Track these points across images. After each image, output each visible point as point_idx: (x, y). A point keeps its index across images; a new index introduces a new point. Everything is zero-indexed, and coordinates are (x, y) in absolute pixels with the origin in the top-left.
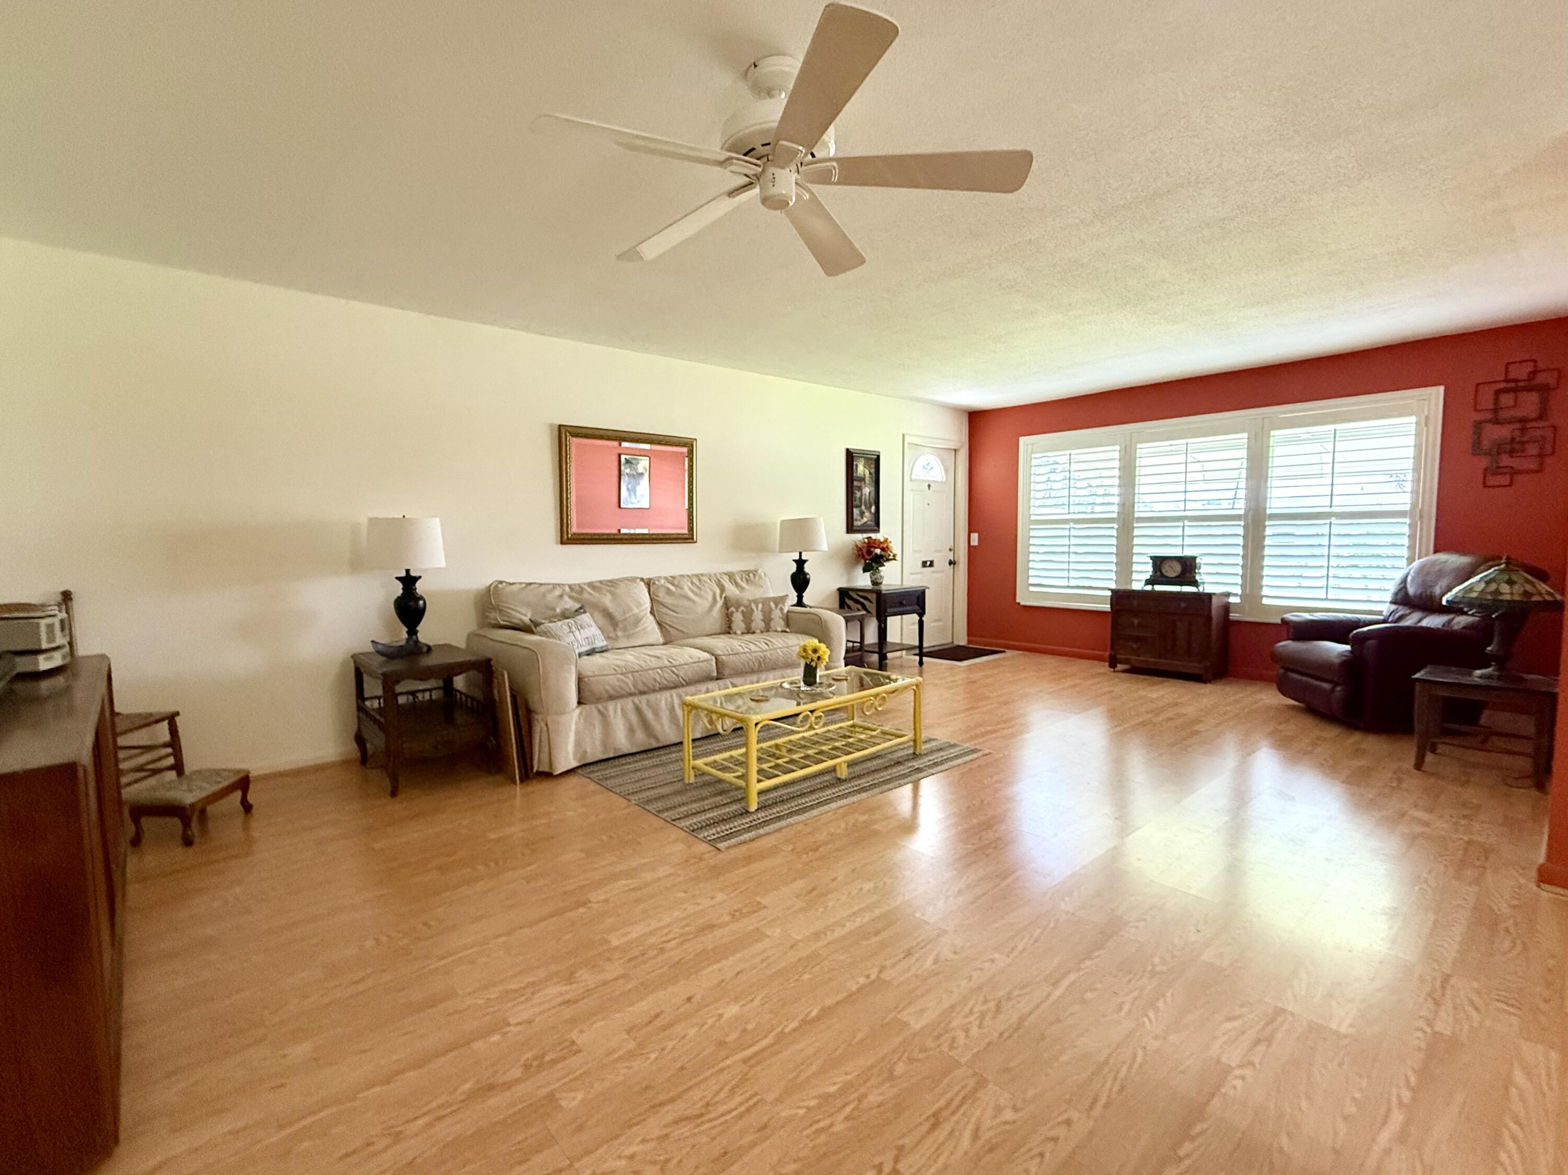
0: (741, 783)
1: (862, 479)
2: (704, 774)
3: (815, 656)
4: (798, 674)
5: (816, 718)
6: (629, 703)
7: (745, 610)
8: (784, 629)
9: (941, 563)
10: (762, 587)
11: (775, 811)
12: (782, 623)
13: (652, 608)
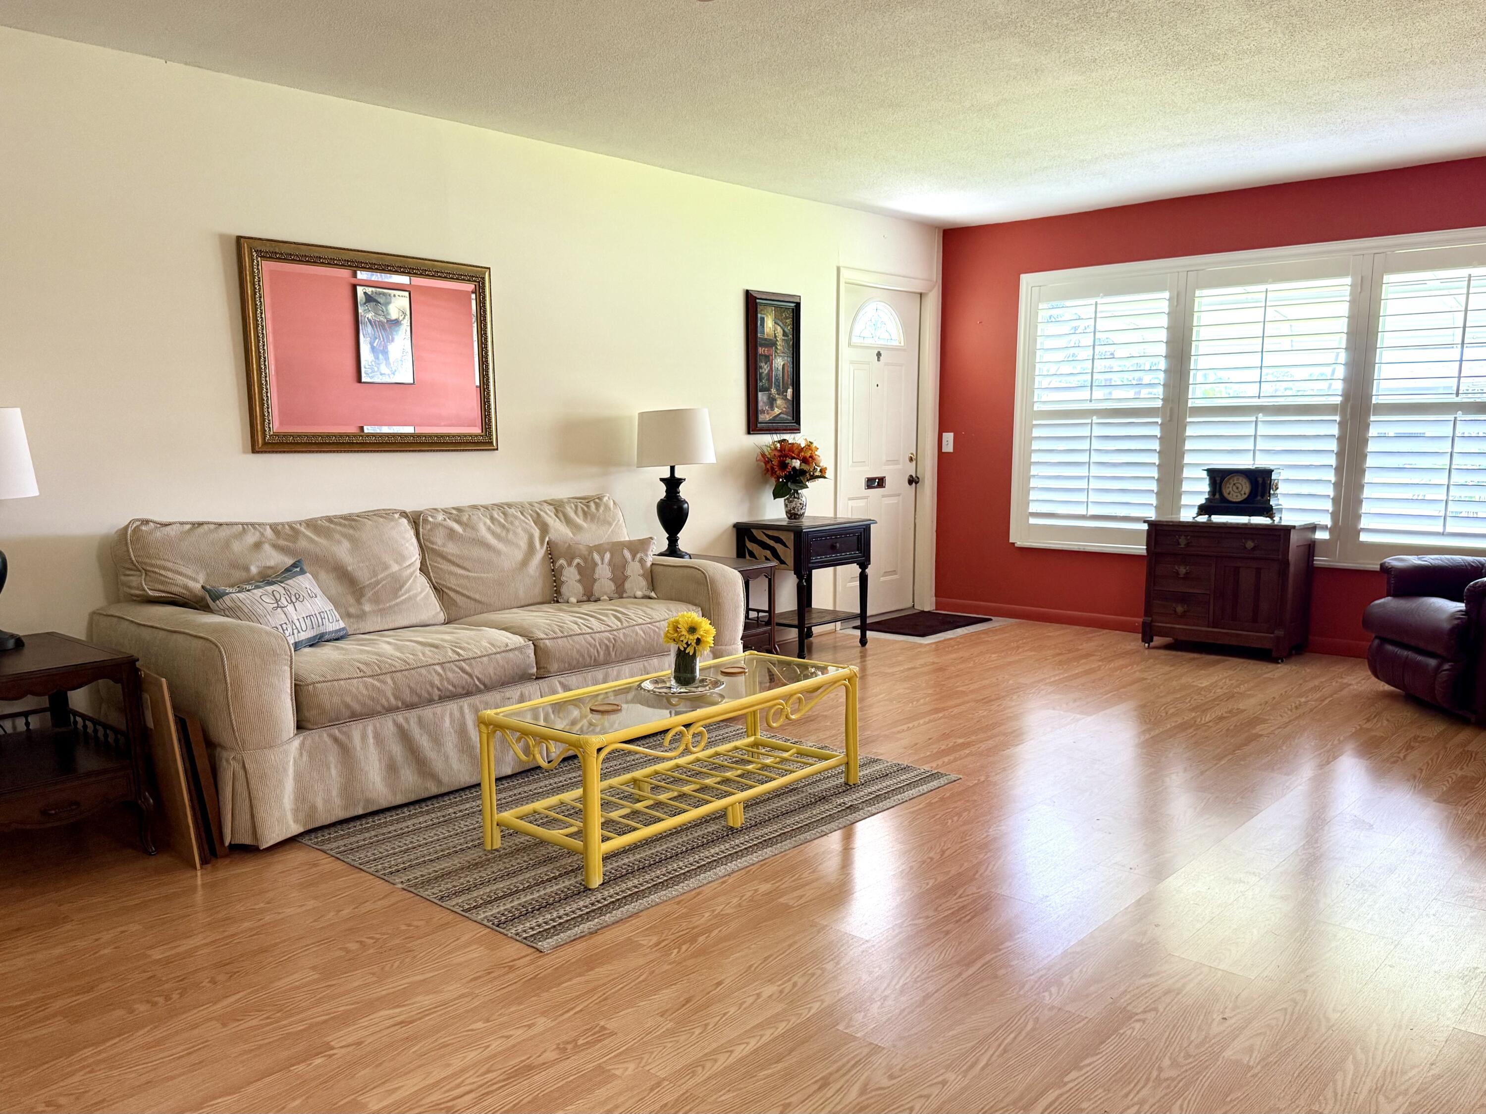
0: (577, 844)
1: (772, 343)
2: (517, 832)
3: (692, 638)
4: (667, 667)
5: (694, 735)
6: (388, 725)
7: (582, 564)
8: (648, 593)
9: (896, 480)
10: (610, 524)
11: (630, 884)
12: (643, 583)
13: (423, 563)
